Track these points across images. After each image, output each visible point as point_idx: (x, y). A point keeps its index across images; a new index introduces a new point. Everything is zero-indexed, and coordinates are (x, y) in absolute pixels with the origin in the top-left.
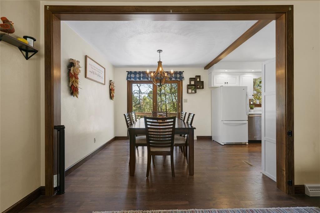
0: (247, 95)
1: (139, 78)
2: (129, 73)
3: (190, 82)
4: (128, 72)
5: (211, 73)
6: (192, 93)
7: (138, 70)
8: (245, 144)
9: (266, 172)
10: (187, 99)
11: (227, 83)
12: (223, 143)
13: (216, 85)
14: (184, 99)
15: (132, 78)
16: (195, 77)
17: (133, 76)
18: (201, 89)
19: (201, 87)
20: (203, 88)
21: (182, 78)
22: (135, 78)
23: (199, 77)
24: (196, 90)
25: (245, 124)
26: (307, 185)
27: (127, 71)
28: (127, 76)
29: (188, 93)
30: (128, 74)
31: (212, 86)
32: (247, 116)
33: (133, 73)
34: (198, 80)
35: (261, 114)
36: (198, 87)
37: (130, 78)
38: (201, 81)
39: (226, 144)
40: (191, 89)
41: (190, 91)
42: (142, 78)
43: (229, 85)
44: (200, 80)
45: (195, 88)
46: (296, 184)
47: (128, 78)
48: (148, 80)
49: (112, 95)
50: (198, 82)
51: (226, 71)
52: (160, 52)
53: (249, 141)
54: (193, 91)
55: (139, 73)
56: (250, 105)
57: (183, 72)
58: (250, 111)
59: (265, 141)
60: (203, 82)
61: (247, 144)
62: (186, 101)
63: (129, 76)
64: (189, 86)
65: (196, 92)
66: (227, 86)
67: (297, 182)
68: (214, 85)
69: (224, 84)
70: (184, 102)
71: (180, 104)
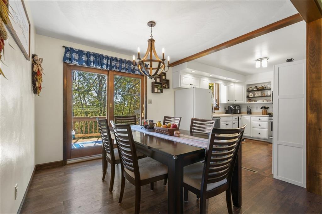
1: (88, 62)
2: (68, 50)
3: (156, 80)
4: (66, 48)
5: (179, 71)
7: (85, 49)
9: (279, 176)
11: (192, 85)
13: (183, 86)
14: (148, 100)
15: (75, 60)
17: (75, 56)
18: (167, 88)
19: (167, 86)
20: (169, 88)
22: (79, 60)
23: (165, 74)
24: (162, 89)
27: (64, 47)
28: (65, 55)
29: (153, 91)
30: (66, 52)
31: (180, 87)
33: (77, 53)
34: (164, 77)
36: (164, 86)
37: (70, 59)
38: (167, 79)
40: (157, 87)
41: (156, 90)
42: (92, 63)
44: (165, 78)
45: (161, 87)
47: (65, 58)
48: (102, 67)
49: (37, 85)
50: (164, 80)
52: (152, 25)
54: (159, 91)
55: (87, 55)
59: (278, 144)
60: (168, 81)
62: (151, 102)
63: (68, 55)
65: (162, 92)
69: (189, 85)
70: (148, 104)
71: (143, 106)
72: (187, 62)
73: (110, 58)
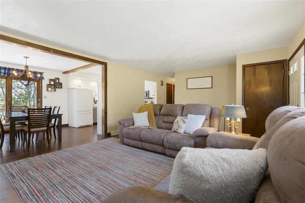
0: (92, 95)
3: (50, 83)
6: (52, 91)
8: (91, 126)
10: (46, 96)
11: (80, 86)
12: (77, 126)
13: (72, 87)
14: (44, 96)
16: (54, 79)
19: (60, 87)
20: (61, 88)
21: (42, 78)
23: (58, 79)
24: (55, 89)
25: (91, 113)
26: (111, 132)
29: (47, 90)
31: (69, 87)
32: (92, 108)
34: (57, 81)
35: (97, 107)
36: (58, 87)
38: (60, 82)
39: (79, 127)
40: (51, 87)
41: (50, 89)
43: (81, 88)
44: (59, 81)
45: (55, 87)
46: (108, 133)
50: (57, 83)
51: (80, 78)
52: (26, 58)
53: (93, 123)
54: (53, 90)
56: (94, 101)
57: (43, 73)
58: (94, 105)
60: (61, 83)
61: (92, 125)
62: (46, 97)
64: (49, 86)
65: (55, 91)
66: (80, 88)
67: (108, 132)
68: (71, 86)
69: (78, 87)
70: (44, 98)
71: (39, 100)
72: (72, 73)
73: (8, 68)
